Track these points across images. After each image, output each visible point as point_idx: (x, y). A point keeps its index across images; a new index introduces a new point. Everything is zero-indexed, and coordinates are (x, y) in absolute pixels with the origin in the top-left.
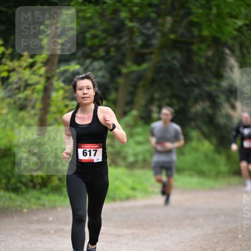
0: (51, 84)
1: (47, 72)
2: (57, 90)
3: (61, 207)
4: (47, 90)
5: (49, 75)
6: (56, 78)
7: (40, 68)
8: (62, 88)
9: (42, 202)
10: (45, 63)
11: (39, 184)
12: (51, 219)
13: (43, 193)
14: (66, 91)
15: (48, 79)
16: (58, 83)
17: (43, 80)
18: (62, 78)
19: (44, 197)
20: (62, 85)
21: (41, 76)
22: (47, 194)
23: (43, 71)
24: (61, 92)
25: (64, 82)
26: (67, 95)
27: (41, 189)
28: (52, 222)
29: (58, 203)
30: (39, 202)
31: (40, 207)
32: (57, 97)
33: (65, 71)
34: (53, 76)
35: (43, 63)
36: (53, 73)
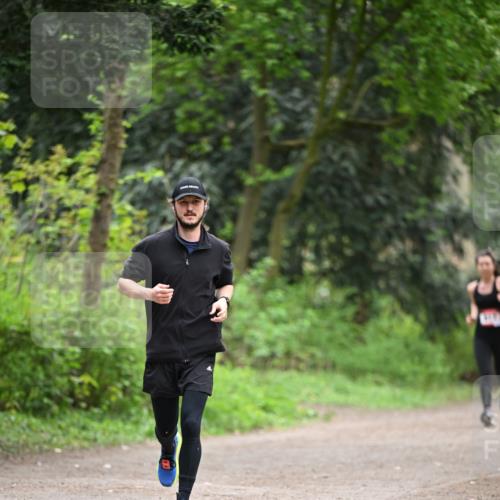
0: (109, 206)
1: (99, 183)
2: (120, 218)
3: (127, 444)
4: (99, 219)
5: (104, 190)
6: (117, 195)
7: (85, 176)
8: (130, 214)
9: (91, 435)
10: (97, 168)
11: (86, 399)
12: (108, 466)
13: (92, 417)
14: (135, 222)
15: (102, 197)
16: (121, 206)
17: (92, 200)
18: (129, 196)
19: (95, 425)
20: (129, 208)
21: (88, 191)
22: (101, 420)
23: (92, 181)
24: (128, 222)
25: (133, 203)
26: (137, 228)
27: (87, 409)
28: (111, 472)
29: (122, 436)
30: (84, 433)
31: (86, 444)
32: (119, 232)
33: (135, 182)
34: (112, 192)
35: (92, 166)
36: (112, 186)
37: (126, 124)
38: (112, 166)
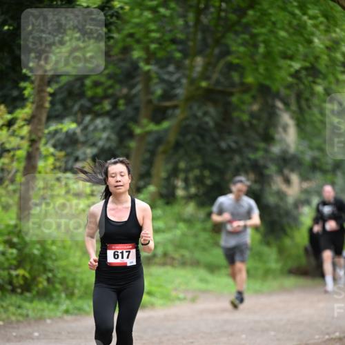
0: (38, 149)
1: (30, 132)
2: (46, 157)
3: (50, 318)
4: (31, 158)
5: (34, 137)
6: (43, 141)
7: (21, 127)
8: (53, 155)
9: (24, 312)
10: (29, 121)
11: (21, 286)
12: (36, 334)
13: (26, 299)
14: (57, 160)
15: (33, 142)
16: (46, 148)
17: (25, 144)
18: (52, 141)
19: (27, 305)
20: (52, 150)
21: (22, 138)
22: (31, 301)
23: (25, 131)
24: (51, 160)
25: (54, 146)
26: (58, 164)
27: (22, 293)
28: (38, 338)
29: (46, 313)
30: (19, 311)
31: (21, 318)
32: (45, 167)
33: (56, 132)
34: (40, 138)
35: (25, 120)
36: (40, 134)
37: (50, 90)
38: (40, 120)
